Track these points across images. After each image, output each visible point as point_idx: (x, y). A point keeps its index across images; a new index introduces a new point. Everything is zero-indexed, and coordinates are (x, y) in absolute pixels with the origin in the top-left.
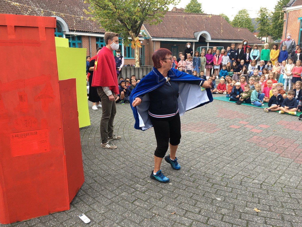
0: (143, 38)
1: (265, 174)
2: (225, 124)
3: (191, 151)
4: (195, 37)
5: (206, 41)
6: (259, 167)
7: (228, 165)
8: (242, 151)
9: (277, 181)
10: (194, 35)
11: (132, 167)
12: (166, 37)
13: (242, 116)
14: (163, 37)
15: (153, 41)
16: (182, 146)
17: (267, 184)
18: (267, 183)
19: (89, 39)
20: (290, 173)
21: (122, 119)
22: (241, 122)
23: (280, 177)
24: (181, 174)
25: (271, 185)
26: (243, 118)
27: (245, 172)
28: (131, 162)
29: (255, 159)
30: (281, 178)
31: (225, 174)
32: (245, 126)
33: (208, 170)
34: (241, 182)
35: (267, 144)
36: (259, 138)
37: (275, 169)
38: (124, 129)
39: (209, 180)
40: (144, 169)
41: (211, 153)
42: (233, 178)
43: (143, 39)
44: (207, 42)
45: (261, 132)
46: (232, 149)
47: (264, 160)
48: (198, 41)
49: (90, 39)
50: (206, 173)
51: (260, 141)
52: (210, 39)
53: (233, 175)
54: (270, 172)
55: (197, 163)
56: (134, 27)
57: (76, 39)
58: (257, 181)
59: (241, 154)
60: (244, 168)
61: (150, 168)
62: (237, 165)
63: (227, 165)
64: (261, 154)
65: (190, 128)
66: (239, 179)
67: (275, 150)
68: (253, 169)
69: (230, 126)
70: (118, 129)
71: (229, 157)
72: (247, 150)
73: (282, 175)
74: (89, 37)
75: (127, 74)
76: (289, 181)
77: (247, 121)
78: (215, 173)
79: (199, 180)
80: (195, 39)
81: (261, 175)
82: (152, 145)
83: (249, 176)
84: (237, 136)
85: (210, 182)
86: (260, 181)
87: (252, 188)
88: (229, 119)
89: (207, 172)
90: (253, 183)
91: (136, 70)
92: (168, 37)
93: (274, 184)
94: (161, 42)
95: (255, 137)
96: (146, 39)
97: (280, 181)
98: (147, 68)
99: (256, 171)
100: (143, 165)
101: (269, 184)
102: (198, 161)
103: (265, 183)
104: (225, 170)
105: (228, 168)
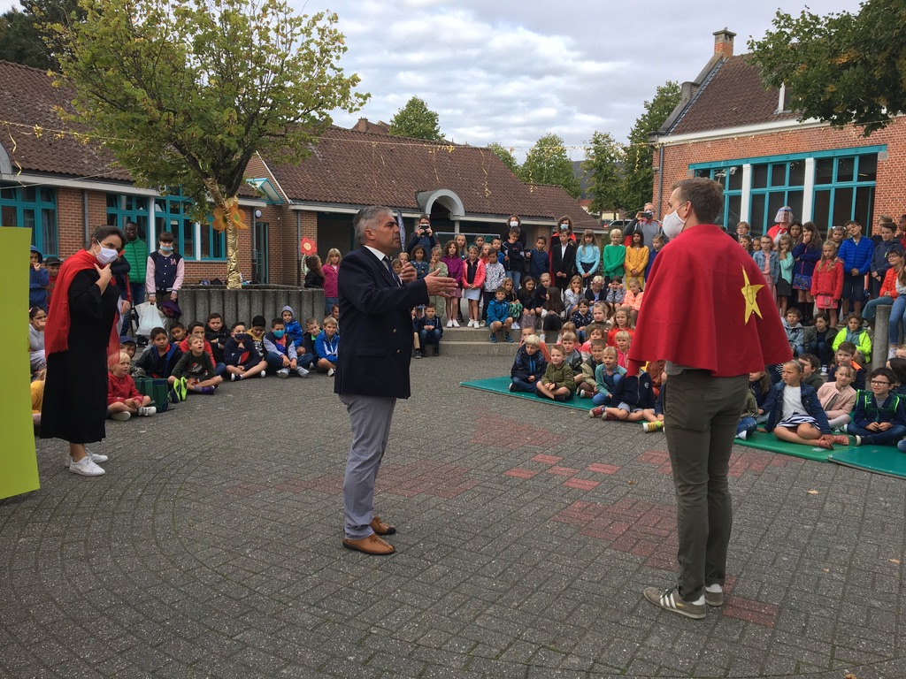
0: (263, 200)
1: (600, 632)
2: (492, 465)
3: (380, 565)
4: (421, 204)
5: (452, 218)
6: (584, 609)
7: (491, 610)
8: (537, 553)
9: (635, 653)
10: (416, 198)
11: (161, 644)
12: (336, 202)
13: (544, 437)
14: (326, 201)
15: (296, 211)
17: (608, 669)
18: (607, 665)
19: (83, 199)
20: (675, 622)
21: (160, 460)
22: (539, 457)
23: (644, 639)
24: (334, 656)
25: (618, 671)
26: (545, 445)
27: (543, 630)
28: (160, 623)
29: (575, 578)
30: (648, 643)
31: (478, 643)
32: (550, 471)
33: (427, 632)
34: (528, 669)
35: (610, 525)
36: (588, 506)
37: (632, 611)
38: (158, 496)
39: (424, 670)
40: (203, 648)
41: (441, 567)
42: (504, 656)
43: (264, 205)
44: (454, 222)
45: (596, 489)
46: (507, 548)
47: (598, 582)
49: (86, 198)
50: (419, 645)
51: (592, 518)
52: (463, 213)
53: (504, 644)
54: (616, 622)
55: (394, 610)
56: (221, 167)
57: (38, 196)
58: (576, 661)
59: (534, 567)
60: (538, 616)
61: (227, 642)
62: (519, 606)
63: (488, 608)
64: (593, 561)
65: (386, 482)
66: (522, 657)
67: (633, 547)
68: (567, 617)
69: (507, 473)
70: (138, 501)
71: (496, 577)
72: (553, 552)
73: (651, 631)
74: (82, 191)
75: (195, 311)
76: (671, 651)
77: (556, 455)
78: (447, 642)
79: (392, 673)
80: (421, 209)
81: (588, 636)
82: (248, 551)
83: (554, 643)
84: (526, 503)
86: (585, 658)
88: (505, 450)
89: (421, 641)
90: (563, 670)
91: (226, 298)
92: (340, 202)
93: (628, 666)
94: (319, 214)
95: (578, 505)
96: (274, 205)
97: (645, 653)
98: (264, 293)
99: (575, 622)
100: (204, 634)
101: (612, 666)
102: (396, 601)
103: (601, 664)
104: (479, 626)
105: (490, 621)
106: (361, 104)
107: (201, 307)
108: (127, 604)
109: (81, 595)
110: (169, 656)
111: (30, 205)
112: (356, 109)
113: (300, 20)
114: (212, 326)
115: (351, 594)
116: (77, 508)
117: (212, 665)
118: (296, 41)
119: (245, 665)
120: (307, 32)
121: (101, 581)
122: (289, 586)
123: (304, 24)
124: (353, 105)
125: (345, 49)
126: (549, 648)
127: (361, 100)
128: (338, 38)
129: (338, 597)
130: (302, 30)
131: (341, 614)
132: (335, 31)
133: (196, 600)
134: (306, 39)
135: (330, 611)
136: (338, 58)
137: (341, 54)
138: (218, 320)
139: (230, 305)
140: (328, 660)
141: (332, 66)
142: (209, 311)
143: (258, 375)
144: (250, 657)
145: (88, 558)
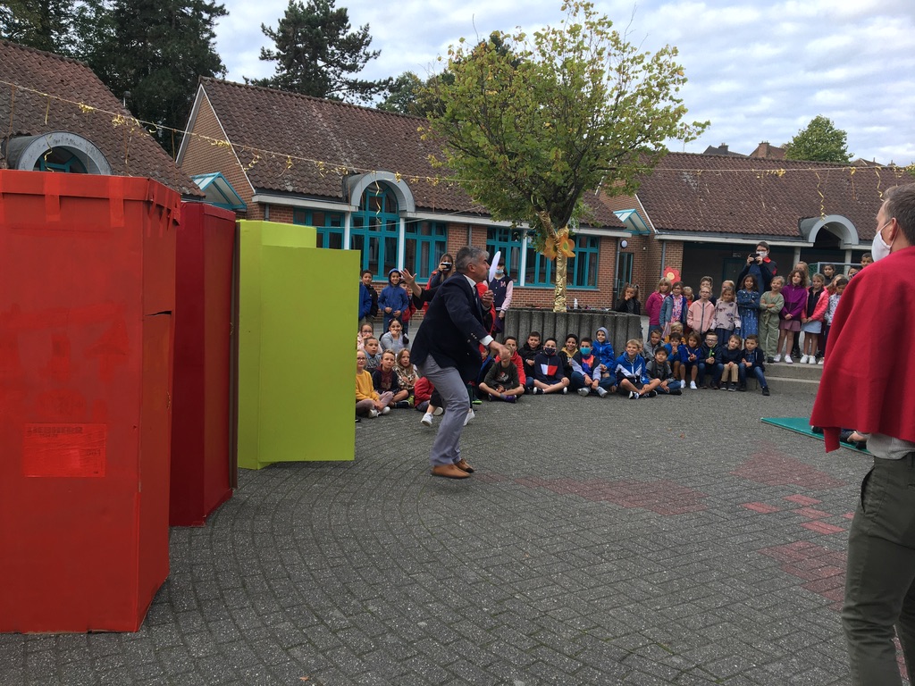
0: (629, 231)
1: (724, 647)
2: (734, 495)
3: (558, 553)
4: (804, 232)
5: (843, 247)
6: (724, 627)
7: (631, 606)
8: (715, 574)
9: (745, 670)
10: (799, 225)
12: (705, 231)
13: (817, 480)
14: (694, 231)
15: (662, 241)
16: (541, 537)
17: (705, 675)
18: (707, 671)
19: (468, 232)
20: (814, 659)
22: (795, 497)
23: (766, 663)
24: (473, 605)
25: (714, 679)
26: (813, 486)
27: (667, 632)
28: (368, 555)
29: (738, 602)
30: (766, 667)
31: (599, 626)
32: (796, 511)
33: (560, 607)
36: (811, 547)
37: (774, 640)
39: (537, 632)
41: (611, 566)
42: (613, 640)
43: (628, 235)
44: (845, 251)
46: (688, 565)
47: (760, 610)
48: (812, 245)
49: (470, 232)
50: (546, 615)
51: (805, 557)
52: (857, 242)
53: (620, 633)
54: (748, 644)
55: (545, 587)
57: (434, 231)
58: (677, 660)
59: (703, 584)
60: (672, 621)
62: (660, 609)
63: (629, 604)
64: (770, 592)
65: (614, 492)
66: (630, 646)
67: (828, 590)
68: (701, 628)
69: (745, 505)
71: (657, 584)
72: (734, 576)
73: (780, 659)
74: (468, 226)
77: (818, 497)
78: (572, 618)
79: (509, 626)
80: (804, 238)
81: (708, 647)
83: (670, 643)
84: (743, 533)
85: (536, 639)
86: (690, 661)
87: (644, 675)
89: (550, 613)
91: (546, 320)
92: (710, 231)
94: (686, 243)
95: (800, 544)
96: (641, 235)
97: (756, 674)
98: (581, 316)
99: (705, 633)
100: (392, 568)
101: (712, 674)
102: (553, 581)
103: (703, 670)
104: (610, 615)
105: (623, 614)
106: (699, 133)
107: (523, 326)
108: (356, 538)
109: (330, 526)
110: (361, 576)
111: (427, 238)
112: (692, 139)
113: (642, 57)
114: (530, 342)
115: (518, 567)
116: (363, 470)
117: (384, 588)
118: (637, 78)
119: (407, 595)
120: (649, 68)
121: (348, 520)
122: (475, 550)
123: (647, 61)
124: (690, 134)
125: (684, 81)
126: (661, 646)
127: (700, 129)
128: (677, 71)
129: (508, 568)
130: (644, 67)
131: (500, 579)
132: (674, 64)
133: (402, 545)
134: (648, 75)
135: (494, 575)
136: (677, 90)
137: (680, 86)
138: (537, 338)
139: (548, 326)
140: (467, 606)
141: (671, 98)
142: (530, 330)
143: (560, 391)
144: (414, 590)
145: (349, 505)
